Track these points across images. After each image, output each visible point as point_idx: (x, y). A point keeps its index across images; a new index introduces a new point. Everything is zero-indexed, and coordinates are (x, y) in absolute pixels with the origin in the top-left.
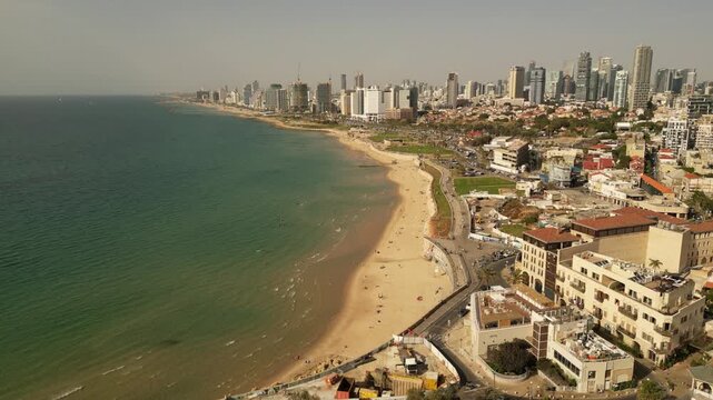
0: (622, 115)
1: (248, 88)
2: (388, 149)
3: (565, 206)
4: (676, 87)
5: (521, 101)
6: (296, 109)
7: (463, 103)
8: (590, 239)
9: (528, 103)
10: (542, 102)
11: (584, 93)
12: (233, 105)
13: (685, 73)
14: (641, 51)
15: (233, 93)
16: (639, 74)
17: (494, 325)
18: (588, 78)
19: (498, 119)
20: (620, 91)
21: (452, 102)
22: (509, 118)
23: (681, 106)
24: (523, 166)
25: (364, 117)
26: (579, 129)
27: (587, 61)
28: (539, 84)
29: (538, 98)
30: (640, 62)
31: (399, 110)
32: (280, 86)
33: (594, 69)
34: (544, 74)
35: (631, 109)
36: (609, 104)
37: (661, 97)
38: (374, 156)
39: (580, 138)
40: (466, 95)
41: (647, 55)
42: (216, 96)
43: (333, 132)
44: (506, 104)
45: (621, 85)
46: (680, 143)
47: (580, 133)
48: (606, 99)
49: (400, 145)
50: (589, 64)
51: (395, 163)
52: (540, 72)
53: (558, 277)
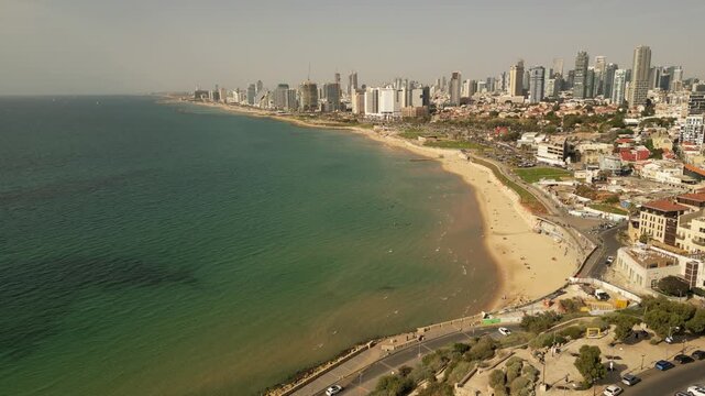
0: (624, 112)
1: (252, 88)
2: (426, 144)
3: (633, 190)
4: (665, 84)
5: (521, 99)
6: (306, 108)
7: (464, 101)
8: (697, 209)
9: (528, 101)
10: (542, 100)
11: (582, 90)
12: (235, 104)
13: (671, 70)
14: (641, 51)
15: (235, 93)
16: (639, 72)
17: (654, 266)
18: (585, 76)
19: (509, 117)
20: (619, 89)
21: (456, 100)
22: (519, 114)
23: (677, 103)
24: (569, 158)
25: (379, 114)
26: (593, 125)
27: (584, 59)
28: (540, 82)
29: (538, 96)
30: (640, 61)
31: (414, 109)
32: (287, 86)
33: (590, 68)
34: (544, 72)
35: (631, 106)
36: (608, 101)
37: (654, 94)
38: (417, 151)
39: (597, 133)
40: (466, 94)
41: (646, 54)
42: (216, 96)
43: (357, 129)
44: (507, 102)
45: (619, 83)
46: (696, 137)
47: (595, 128)
48: (602, 96)
49: (434, 141)
50: (587, 63)
51: (442, 157)
52: (540, 71)
53: (679, 237)
